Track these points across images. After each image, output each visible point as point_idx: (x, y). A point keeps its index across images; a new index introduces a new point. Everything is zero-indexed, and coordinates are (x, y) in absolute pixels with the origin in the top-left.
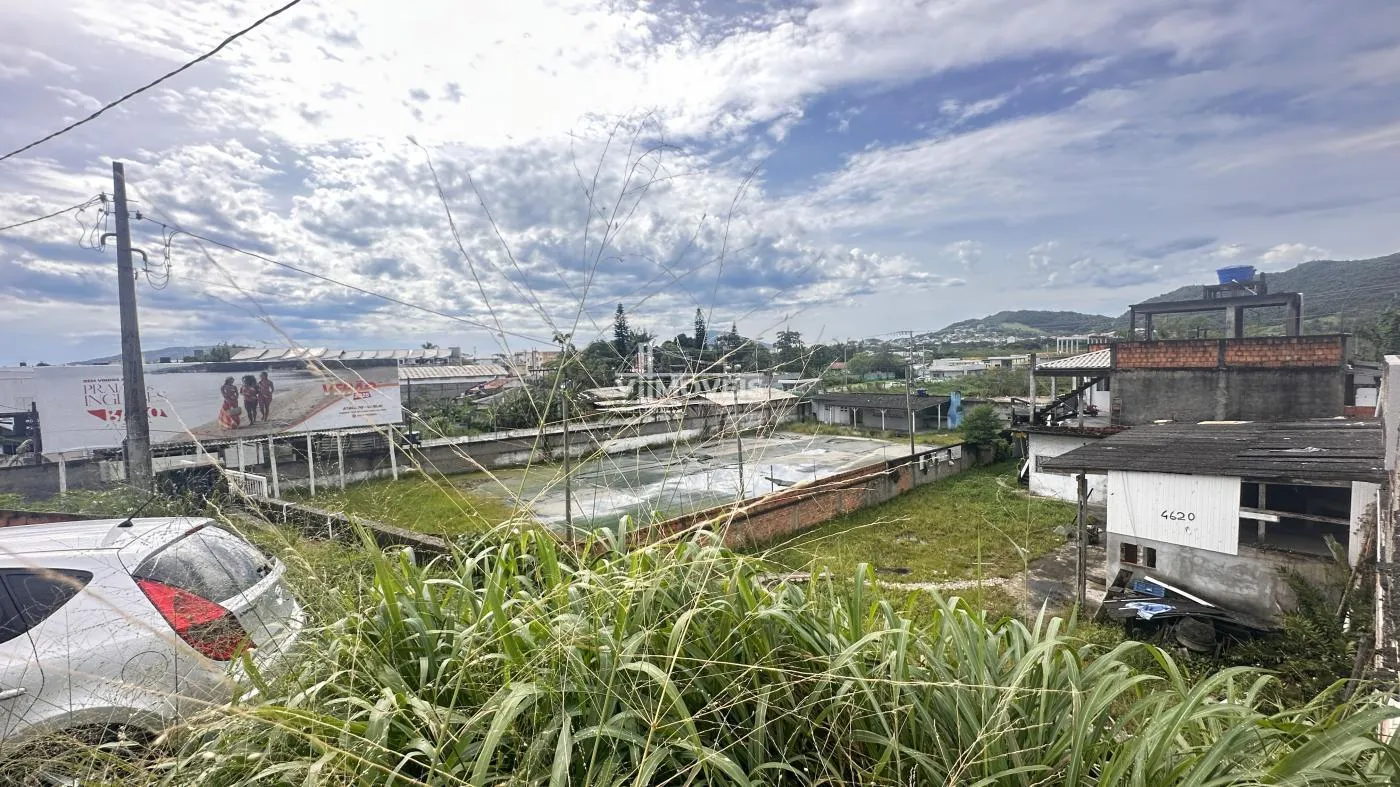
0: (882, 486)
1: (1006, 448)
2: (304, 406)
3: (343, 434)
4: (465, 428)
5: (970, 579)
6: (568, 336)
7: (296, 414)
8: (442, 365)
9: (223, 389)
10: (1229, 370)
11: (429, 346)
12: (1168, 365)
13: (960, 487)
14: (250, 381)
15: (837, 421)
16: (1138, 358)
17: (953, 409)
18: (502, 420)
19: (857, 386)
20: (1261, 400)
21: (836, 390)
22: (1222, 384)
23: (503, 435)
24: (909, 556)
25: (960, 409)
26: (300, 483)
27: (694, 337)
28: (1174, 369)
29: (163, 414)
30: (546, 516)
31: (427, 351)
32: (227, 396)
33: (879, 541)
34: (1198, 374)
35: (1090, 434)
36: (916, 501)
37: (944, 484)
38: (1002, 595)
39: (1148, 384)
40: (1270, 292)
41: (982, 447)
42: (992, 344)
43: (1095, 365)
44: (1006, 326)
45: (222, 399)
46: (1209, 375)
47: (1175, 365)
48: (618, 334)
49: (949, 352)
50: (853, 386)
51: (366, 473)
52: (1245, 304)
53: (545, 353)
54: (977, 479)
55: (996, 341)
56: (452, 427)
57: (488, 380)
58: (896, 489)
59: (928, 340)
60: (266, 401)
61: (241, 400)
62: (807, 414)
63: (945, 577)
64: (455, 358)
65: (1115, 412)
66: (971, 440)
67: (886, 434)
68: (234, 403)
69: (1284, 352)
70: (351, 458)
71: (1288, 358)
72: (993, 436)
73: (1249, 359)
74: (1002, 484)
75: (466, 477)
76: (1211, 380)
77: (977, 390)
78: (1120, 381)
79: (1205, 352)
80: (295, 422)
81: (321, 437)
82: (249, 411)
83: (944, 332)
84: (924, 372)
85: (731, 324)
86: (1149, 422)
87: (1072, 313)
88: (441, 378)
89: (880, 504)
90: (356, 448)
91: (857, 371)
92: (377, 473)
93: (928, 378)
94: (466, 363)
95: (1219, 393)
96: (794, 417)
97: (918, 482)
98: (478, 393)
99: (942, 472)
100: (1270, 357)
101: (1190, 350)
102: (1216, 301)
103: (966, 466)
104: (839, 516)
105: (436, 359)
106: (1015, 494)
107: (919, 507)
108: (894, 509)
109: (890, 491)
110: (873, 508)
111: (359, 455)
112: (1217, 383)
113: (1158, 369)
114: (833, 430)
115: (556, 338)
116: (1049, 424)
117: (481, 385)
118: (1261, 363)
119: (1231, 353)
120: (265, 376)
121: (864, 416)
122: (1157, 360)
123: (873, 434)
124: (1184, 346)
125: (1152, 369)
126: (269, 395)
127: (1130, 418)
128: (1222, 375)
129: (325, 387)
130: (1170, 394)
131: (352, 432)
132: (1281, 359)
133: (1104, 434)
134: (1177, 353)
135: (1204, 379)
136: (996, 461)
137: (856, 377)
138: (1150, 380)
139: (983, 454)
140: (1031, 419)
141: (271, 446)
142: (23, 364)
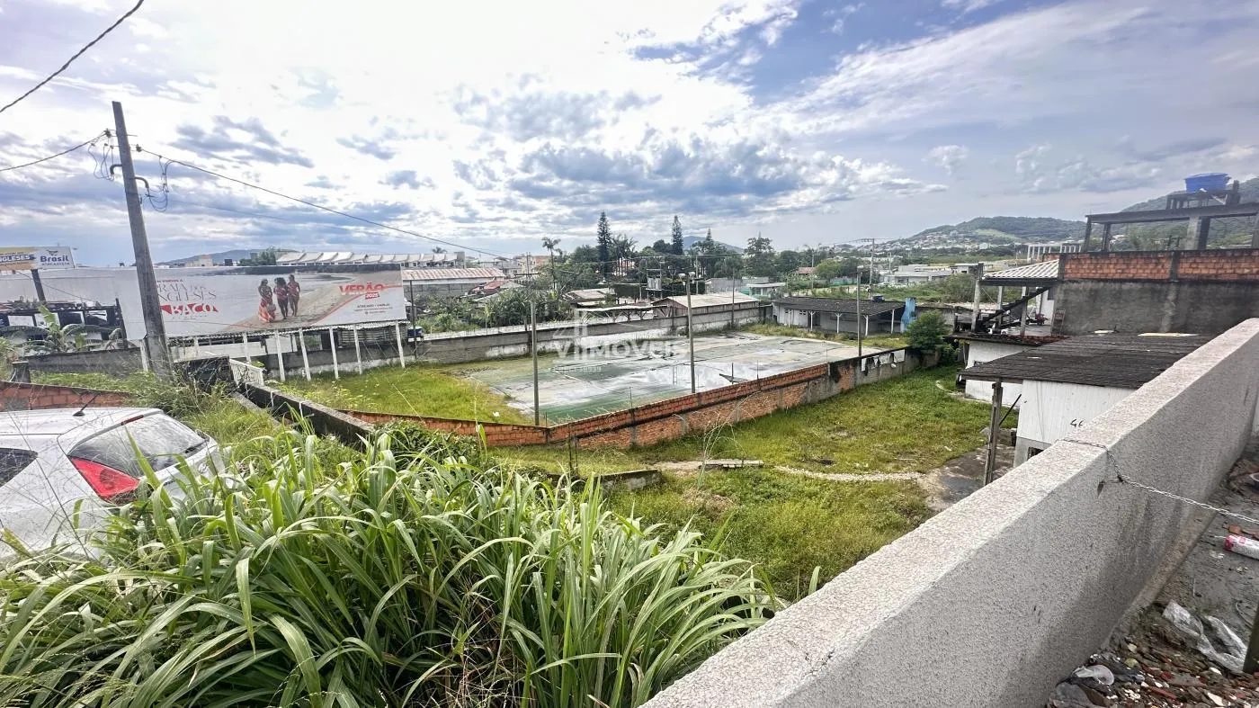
0: (822, 385)
1: (951, 352)
2: (326, 303)
3: (360, 328)
4: (466, 324)
5: (888, 473)
6: (556, 242)
7: (319, 311)
8: (448, 268)
9: (260, 288)
10: (1181, 282)
11: (438, 251)
12: (1117, 276)
13: (899, 388)
14: (281, 281)
15: (796, 323)
16: (1087, 269)
17: (907, 314)
18: (498, 318)
19: (821, 290)
20: (1211, 313)
21: (801, 293)
22: (1171, 297)
23: (495, 331)
24: (837, 449)
25: (913, 315)
26: (326, 368)
27: (672, 243)
28: (1122, 281)
29: (215, 310)
30: (523, 402)
31: (436, 255)
32: (264, 296)
33: (812, 435)
34: (1147, 286)
35: (1031, 342)
36: (853, 399)
37: (884, 384)
38: (914, 487)
39: (1094, 296)
40: (1242, 200)
41: (925, 351)
42: (964, 250)
43: (1043, 276)
44: (980, 232)
45: (260, 298)
46: (1158, 287)
47: (1123, 276)
48: (601, 240)
49: (920, 258)
50: (818, 290)
51: (379, 361)
52: (1213, 214)
53: (538, 257)
54: (917, 380)
55: (968, 247)
56: (456, 322)
57: (488, 281)
58: (836, 388)
59: (899, 246)
60: (295, 300)
61: (275, 299)
62: (768, 316)
63: (866, 470)
64: (460, 261)
65: (1057, 322)
66: (916, 345)
67: (839, 336)
68: (270, 302)
69: (1243, 265)
70: (367, 348)
71: (1246, 271)
72: (938, 342)
73: (1204, 272)
74: (940, 387)
75: (461, 366)
76: (1160, 292)
77: (938, 296)
78: (1066, 292)
79: (1157, 264)
80: (319, 317)
81: (342, 330)
82: (282, 308)
83: (916, 238)
84: (888, 278)
85: (707, 230)
86: (1089, 332)
87: (1050, 220)
88: (448, 279)
89: (820, 402)
90: (370, 339)
91: (824, 276)
92: (388, 361)
93: (893, 284)
94: (469, 266)
95: (1167, 305)
96: (755, 319)
97: (859, 382)
98: (479, 293)
99: (884, 374)
100: (1228, 270)
101: (1142, 261)
102: (1182, 210)
103: (908, 368)
104: (778, 411)
105: (444, 262)
106: (950, 397)
107: (855, 406)
108: (832, 406)
109: (830, 389)
110: (812, 405)
111: (372, 346)
112: (1166, 295)
113: (1105, 281)
114: (792, 331)
115: (546, 244)
116: (991, 332)
117: (481, 286)
118: (1216, 275)
119: (1186, 265)
120: (292, 278)
121: (820, 320)
122: (1106, 271)
123: (827, 336)
124: (1136, 258)
125: (1099, 280)
126: (297, 294)
127: (1071, 328)
128: (1173, 287)
129: (341, 288)
130: (1116, 306)
131: (366, 326)
132: (1238, 271)
133: (1043, 341)
134: (1128, 265)
135: (1154, 291)
136: (939, 365)
137: (823, 282)
138: (1096, 291)
139: (927, 358)
140: (973, 327)
141: (301, 337)
142: (122, 264)
